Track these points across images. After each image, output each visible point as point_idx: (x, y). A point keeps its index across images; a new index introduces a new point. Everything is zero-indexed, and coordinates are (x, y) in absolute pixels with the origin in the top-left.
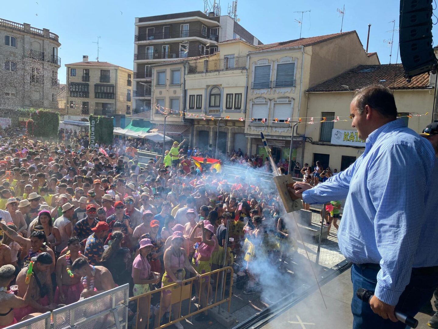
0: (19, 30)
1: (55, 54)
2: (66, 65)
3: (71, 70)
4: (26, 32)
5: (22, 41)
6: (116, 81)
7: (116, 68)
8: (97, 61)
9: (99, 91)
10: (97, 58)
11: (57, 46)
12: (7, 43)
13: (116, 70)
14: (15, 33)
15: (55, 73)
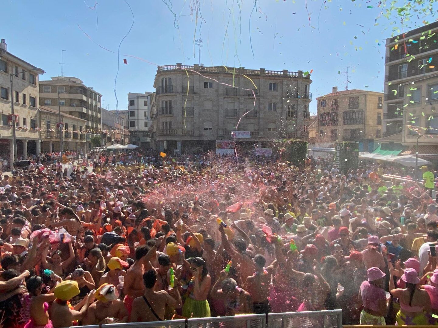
0: (279, 76)
1: (307, 91)
2: (317, 99)
3: (322, 102)
4: (285, 77)
5: (281, 85)
6: (365, 105)
7: (365, 93)
8: (346, 90)
9: (348, 118)
10: (346, 87)
11: (309, 84)
12: (271, 89)
13: (365, 95)
14: (276, 79)
15: (306, 107)
